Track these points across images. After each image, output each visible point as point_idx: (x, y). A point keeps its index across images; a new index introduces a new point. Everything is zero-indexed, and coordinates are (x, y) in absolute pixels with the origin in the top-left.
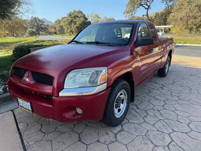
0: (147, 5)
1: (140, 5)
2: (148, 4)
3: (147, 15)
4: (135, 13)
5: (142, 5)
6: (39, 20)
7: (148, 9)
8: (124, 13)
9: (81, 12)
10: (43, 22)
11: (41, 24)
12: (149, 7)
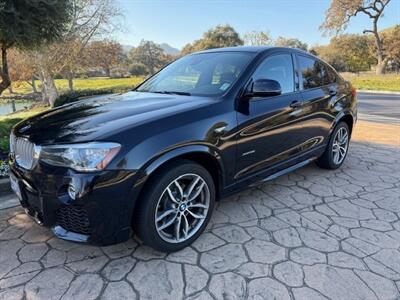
0: (375, 9)
1: (359, 10)
2: (379, 6)
3: (375, 32)
4: (345, 27)
5: (363, 9)
6: (154, 45)
7: (376, 18)
8: (321, 27)
9: (232, 29)
10: (161, 50)
11: (158, 54)
12: (380, 12)
